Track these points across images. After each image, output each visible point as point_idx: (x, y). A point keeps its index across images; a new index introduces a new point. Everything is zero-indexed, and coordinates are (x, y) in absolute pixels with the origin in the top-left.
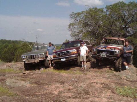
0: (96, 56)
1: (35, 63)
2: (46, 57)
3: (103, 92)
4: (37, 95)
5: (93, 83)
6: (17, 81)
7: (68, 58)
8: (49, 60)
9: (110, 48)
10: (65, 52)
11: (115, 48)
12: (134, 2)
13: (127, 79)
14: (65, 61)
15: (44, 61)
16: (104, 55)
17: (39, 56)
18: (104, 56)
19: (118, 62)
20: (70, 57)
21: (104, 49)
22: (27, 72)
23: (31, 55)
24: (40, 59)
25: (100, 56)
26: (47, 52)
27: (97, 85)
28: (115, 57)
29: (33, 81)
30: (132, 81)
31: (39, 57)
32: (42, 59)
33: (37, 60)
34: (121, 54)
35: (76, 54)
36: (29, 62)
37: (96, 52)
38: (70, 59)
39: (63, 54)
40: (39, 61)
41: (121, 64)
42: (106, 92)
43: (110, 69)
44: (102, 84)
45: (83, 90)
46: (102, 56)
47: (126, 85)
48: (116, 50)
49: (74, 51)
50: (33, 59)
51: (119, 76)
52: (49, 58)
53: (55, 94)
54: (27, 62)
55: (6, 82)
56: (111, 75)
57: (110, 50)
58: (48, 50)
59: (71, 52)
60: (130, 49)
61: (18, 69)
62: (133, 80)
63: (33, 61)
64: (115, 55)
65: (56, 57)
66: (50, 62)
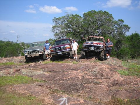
0: (86, 50)
2: (44, 52)
3: (114, 73)
5: (102, 68)
7: (63, 51)
8: (46, 54)
9: (96, 44)
10: (61, 47)
11: (100, 44)
14: (61, 54)
15: (43, 54)
16: (92, 49)
17: (39, 51)
19: (102, 54)
20: (65, 51)
21: (92, 45)
22: (33, 64)
24: (40, 53)
25: (89, 49)
26: (45, 47)
27: (107, 70)
33: (37, 54)
37: (86, 47)
38: (65, 52)
39: (59, 49)
41: (104, 55)
42: (116, 74)
43: (95, 59)
45: (98, 74)
50: (34, 53)
52: (46, 53)
54: (29, 56)
57: (96, 45)
58: (45, 46)
59: (65, 47)
60: (111, 44)
63: (33, 55)
65: (54, 52)
66: (47, 55)
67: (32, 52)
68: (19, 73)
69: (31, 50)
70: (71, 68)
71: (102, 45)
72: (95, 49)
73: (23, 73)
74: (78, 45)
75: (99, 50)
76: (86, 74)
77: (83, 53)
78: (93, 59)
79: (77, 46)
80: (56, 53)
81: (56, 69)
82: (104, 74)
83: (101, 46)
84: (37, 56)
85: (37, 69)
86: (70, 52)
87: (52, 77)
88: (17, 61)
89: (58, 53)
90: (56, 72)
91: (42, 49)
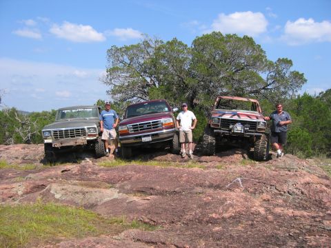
2: (101, 134)
7: (157, 135)
8: (104, 141)
9: (248, 116)
10: (149, 123)
11: (257, 118)
17: (87, 131)
18: (239, 132)
20: (163, 133)
21: (236, 118)
23: (68, 128)
24: (88, 138)
26: (102, 122)
31: (84, 134)
32: (92, 138)
33: (82, 140)
35: (172, 127)
36: (61, 144)
37: (220, 124)
38: (161, 136)
39: (146, 126)
40: (86, 143)
41: (266, 145)
43: (243, 156)
49: (168, 122)
50: (72, 137)
54: (58, 145)
57: (248, 119)
59: (162, 124)
63: (70, 142)
64: (258, 129)
65: (129, 134)
66: (106, 144)
67: (67, 134)
68: (44, 195)
69: (64, 129)
70: (207, 183)
71: (261, 121)
73: (57, 196)
74: (194, 118)
75: (255, 134)
77: (210, 139)
78: (235, 156)
79: (193, 121)
80: (137, 138)
81: (160, 186)
82: (325, 200)
84: (80, 145)
85: (94, 183)
86: (173, 136)
87: (166, 210)
88: (17, 158)
89: (140, 137)
90: (162, 193)
91: (96, 126)
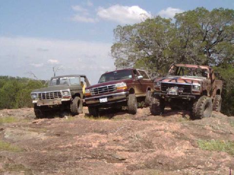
0: (161, 93)
1: (53, 106)
3: (177, 143)
4: (61, 149)
5: (158, 130)
6: (24, 132)
9: (185, 80)
10: (106, 87)
11: (192, 82)
12: (221, 8)
13: (215, 130)
14: (105, 103)
15: (70, 102)
16: (173, 91)
17: (62, 94)
18: (173, 94)
19: (198, 105)
21: (173, 82)
22: (40, 120)
23: (48, 92)
25: (166, 93)
27: (166, 134)
28: (193, 95)
29: (52, 132)
30: (222, 134)
31: (60, 96)
32: (66, 100)
33: (58, 101)
34: (203, 91)
35: (125, 90)
36: (43, 103)
37: (160, 88)
38: (114, 98)
39: (103, 90)
40: (61, 103)
42: (182, 144)
43: (184, 116)
44: (174, 133)
45: (141, 142)
46: (170, 94)
47: (213, 138)
48: (194, 84)
49: (122, 86)
51: (199, 125)
53: (93, 146)
55: (5, 134)
56: (186, 125)
57: (184, 83)
59: (116, 88)
61: (23, 118)
62: (224, 132)
63: (50, 103)
64: (193, 92)
65: (91, 96)
67: (48, 96)
69: (45, 92)
71: (196, 84)
72: (179, 93)
75: (188, 96)
76: (118, 141)
77: (155, 101)
80: (96, 99)
83: (194, 86)
86: (125, 98)
